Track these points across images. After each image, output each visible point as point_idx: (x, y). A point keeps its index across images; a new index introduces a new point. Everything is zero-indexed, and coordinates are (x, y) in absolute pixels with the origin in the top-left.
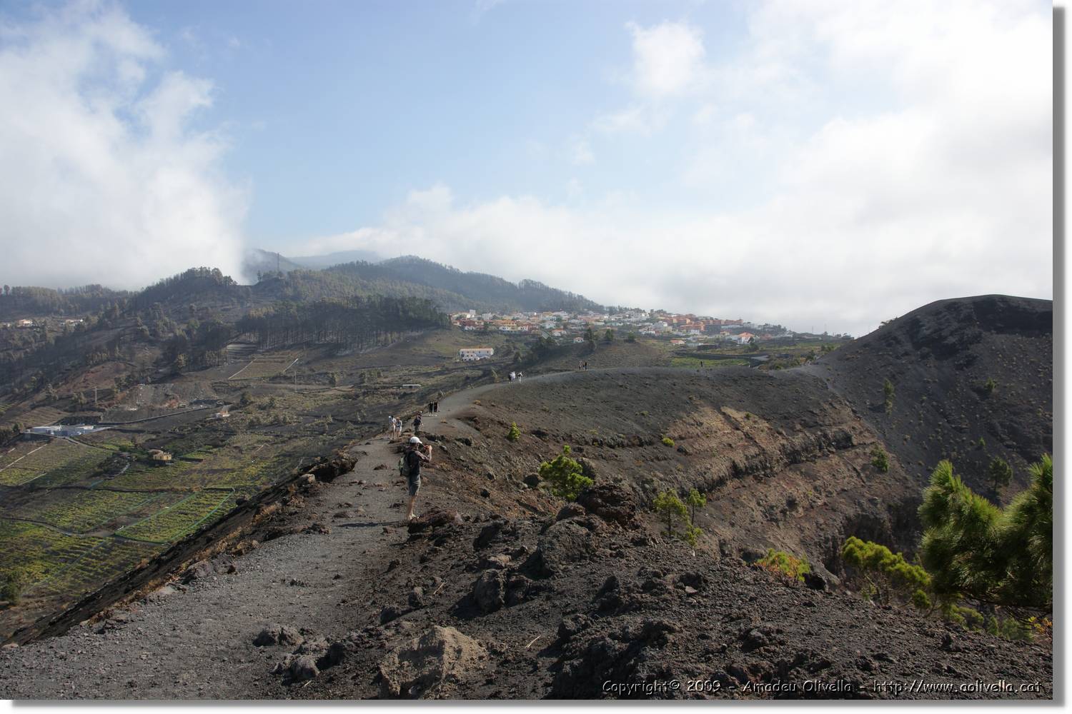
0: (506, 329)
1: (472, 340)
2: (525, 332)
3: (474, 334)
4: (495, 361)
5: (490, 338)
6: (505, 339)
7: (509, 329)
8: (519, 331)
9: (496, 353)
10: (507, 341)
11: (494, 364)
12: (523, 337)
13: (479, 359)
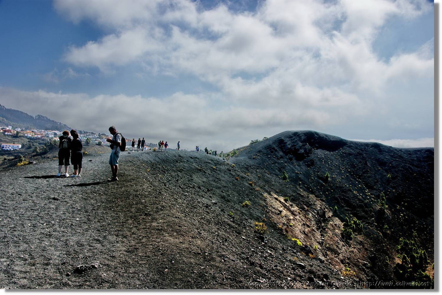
0: (29, 136)
1: (9, 140)
2: (39, 138)
3: (10, 137)
4: (22, 151)
5: (19, 139)
6: (28, 140)
7: (30, 136)
8: (36, 137)
9: (23, 147)
10: (29, 142)
11: (21, 153)
12: (37, 140)
13: (12, 150)
